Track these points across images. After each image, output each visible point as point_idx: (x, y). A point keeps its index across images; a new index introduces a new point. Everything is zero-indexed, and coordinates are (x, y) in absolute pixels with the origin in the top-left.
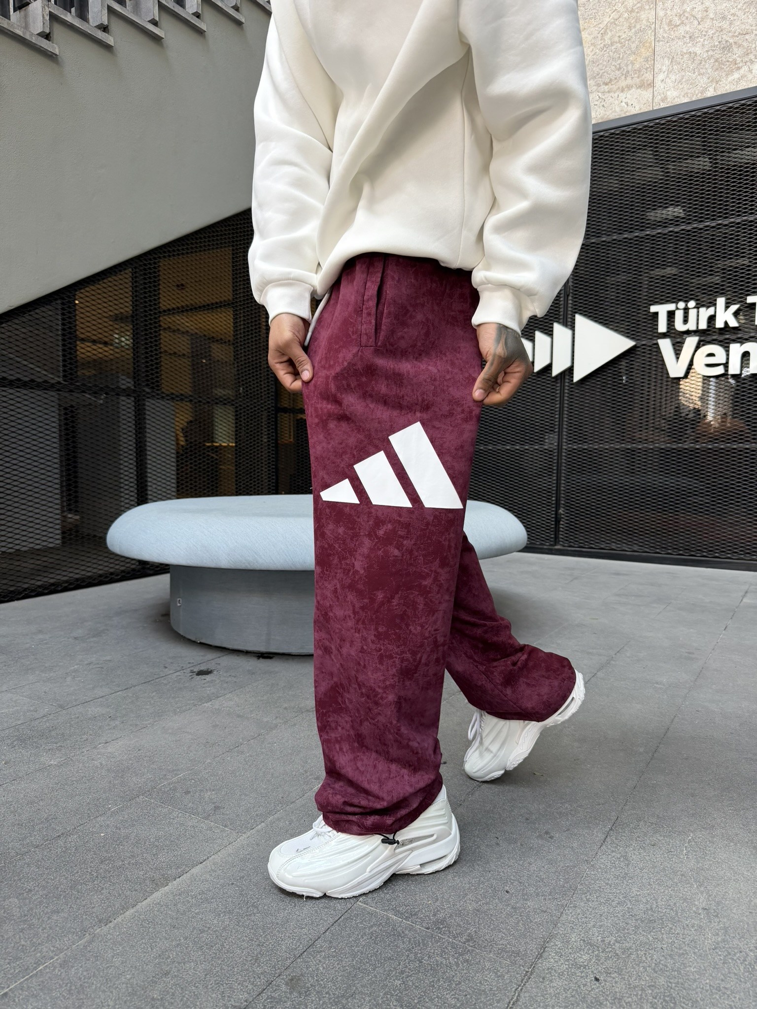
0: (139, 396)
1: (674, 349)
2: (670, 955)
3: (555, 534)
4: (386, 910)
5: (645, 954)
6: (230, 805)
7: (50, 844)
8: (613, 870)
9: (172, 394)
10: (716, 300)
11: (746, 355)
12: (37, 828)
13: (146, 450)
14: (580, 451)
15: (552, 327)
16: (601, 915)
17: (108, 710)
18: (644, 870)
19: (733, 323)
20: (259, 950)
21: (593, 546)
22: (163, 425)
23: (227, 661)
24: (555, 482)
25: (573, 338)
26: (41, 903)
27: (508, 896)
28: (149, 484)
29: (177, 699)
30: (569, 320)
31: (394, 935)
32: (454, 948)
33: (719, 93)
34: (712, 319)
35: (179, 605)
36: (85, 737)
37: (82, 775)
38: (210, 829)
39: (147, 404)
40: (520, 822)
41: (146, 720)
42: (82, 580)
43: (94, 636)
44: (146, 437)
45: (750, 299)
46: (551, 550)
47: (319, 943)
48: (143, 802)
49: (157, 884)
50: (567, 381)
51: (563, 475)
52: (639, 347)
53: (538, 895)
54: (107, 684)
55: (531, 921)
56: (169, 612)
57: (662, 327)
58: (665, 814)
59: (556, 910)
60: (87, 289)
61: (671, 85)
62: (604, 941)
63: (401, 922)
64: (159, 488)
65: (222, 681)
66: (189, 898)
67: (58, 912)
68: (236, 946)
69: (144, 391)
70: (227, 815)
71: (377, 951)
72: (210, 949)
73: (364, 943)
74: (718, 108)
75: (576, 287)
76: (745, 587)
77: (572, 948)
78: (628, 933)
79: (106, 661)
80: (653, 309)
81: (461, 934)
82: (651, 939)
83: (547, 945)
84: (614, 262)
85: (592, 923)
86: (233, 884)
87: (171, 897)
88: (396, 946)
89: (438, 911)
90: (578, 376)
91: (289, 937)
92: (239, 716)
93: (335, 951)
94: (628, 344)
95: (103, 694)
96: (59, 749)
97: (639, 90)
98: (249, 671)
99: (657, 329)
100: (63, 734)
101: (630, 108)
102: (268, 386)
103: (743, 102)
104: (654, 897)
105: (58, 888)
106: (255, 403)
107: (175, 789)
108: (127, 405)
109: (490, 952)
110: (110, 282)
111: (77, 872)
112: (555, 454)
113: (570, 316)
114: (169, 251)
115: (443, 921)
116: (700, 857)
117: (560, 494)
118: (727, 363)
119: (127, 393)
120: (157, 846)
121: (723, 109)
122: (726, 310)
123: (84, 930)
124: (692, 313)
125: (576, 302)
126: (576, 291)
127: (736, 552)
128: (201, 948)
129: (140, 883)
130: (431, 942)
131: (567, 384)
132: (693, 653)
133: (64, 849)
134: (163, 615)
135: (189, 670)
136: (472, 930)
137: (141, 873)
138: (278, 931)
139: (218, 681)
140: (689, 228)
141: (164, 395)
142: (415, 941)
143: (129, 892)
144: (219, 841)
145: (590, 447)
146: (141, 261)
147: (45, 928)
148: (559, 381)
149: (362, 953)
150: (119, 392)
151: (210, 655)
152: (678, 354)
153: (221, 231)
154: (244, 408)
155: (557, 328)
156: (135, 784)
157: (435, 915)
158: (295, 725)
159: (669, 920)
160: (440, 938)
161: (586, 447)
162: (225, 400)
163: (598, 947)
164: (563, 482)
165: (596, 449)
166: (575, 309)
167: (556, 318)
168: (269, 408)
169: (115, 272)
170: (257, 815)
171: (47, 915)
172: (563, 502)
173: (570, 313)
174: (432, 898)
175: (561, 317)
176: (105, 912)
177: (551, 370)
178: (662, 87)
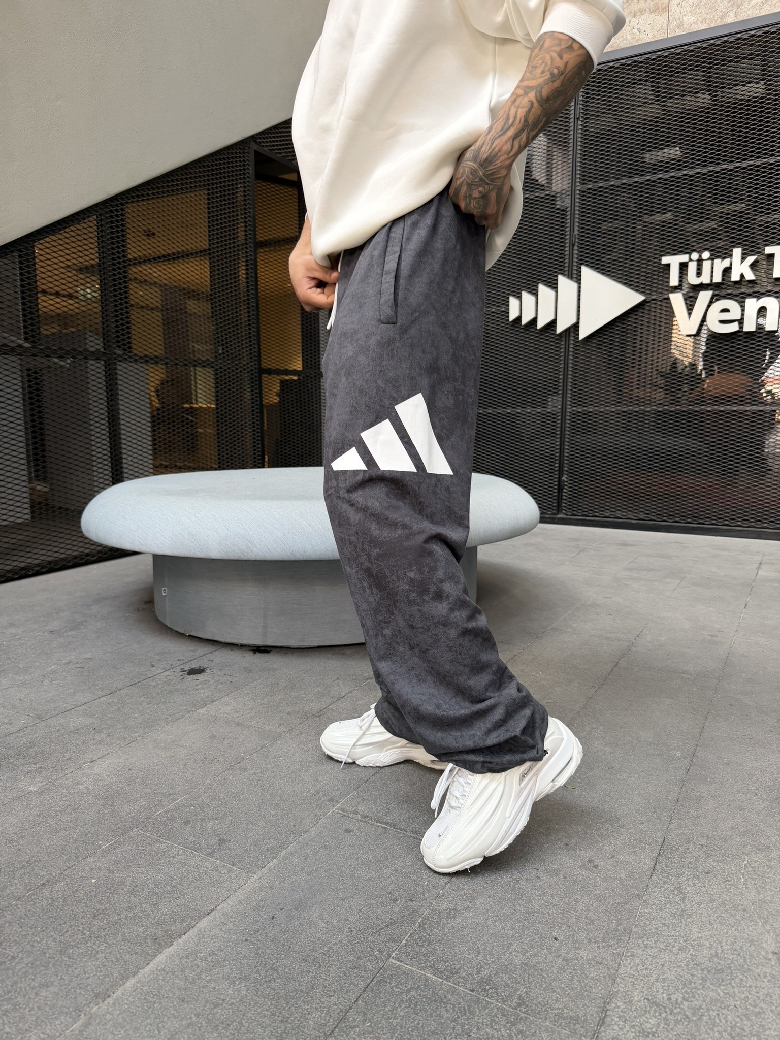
0: (109, 359)
1: (686, 303)
2: (745, 1015)
3: (558, 503)
4: (423, 969)
5: (718, 1015)
6: (235, 837)
7: (33, 895)
8: (668, 906)
9: (146, 356)
10: (732, 251)
11: (762, 311)
12: (18, 874)
13: (119, 419)
14: (585, 414)
15: (557, 280)
16: (663, 965)
17: (92, 720)
18: (702, 906)
19: (750, 276)
20: (283, 1028)
21: (597, 514)
22: (137, 391)
23: (221, 656)
24: (558, 447)
25: (579, 291)
26: (26, 973)
27: (557, 944)
28: (124, 456)
29: (168, 705)
30: (575, 272)
31: (436, 1001)
32: (504, 1015)
33: (740, 19)
34: (727, 271)
35: (164, 594)
36: (67, 755)
37: (67, 803)
38: (216, 869)
39: (119, 367)
40: (560, 848)
41: (135, 732)
42: (56, 562)
43: (71, 630)
44: (118, 404)
45: (768, 250)
46: (554, 519)
47: (352, 1015)
48: (138, 836)
49: (160, 944)
50: (572, 338)
51: (567, 440)
52: (648, 302)
53: (590, 941)
54: (90, 688)
55: (587, 977)
56: (153, 598)
57: (674, 281)
58: (715, 833)
59: (612, 961)
60: (47, 239)
61: (688, 9)
62: (669, 999)
63: (442, 984)
64: (135, 460)
65: (216, 681)
66: (198, 961)
67: (48, 986)
68: (256, 1023)
69: (115, 353)
70: (234, 850)
71: (419, 1024)
72: (225, 1028)
73: (402, 1013)
74: (739, 35)
75: (582, 236)
76: (758, 558)
77: (636, 1010)
78: (696, 988)
79: (87, 659)
80: (665, 260)
81: (510, 996)
82: (722, 994)
83: (608, 1007)
84: (623, 209)
85: (654, 976)
86: (247, 940)
87: (177, 962)
88: (439, 1015)
89: (481, 967)
90: (583, 333)
91: (316, 1009)
92: (238, 724)
93: (370, 1026)
94: (637, 298)
95: (86, 700)
96: (39, 771)
97: (653, 15)
98: (245, 668)
99: (668, 282)
100: (42, 752)
101: (642, 35)
102: (250, 346)
103: (766, 29)
104: (717, 939)
105: (45, 953)
106: (236, 364)
107: (173, 819)
108: (96, 369)
109: (546, 1019)
110: (72, 231)
111: (67, 931)
112: (559, 418)
113: (575, 268)
114: (138, 196)
115: (488, 981)
116: (760, 886)
117: (563, 460)
118: (742, 319)
119: (96, 356)
120: (157, 894)
121: (744, 37)
122: (742, 262)
123: (79, 1010)
124: (707, 265)
125: (582, 252)
126: (582, 240)
127: (746, 520)
128: (216, 1028)
129: (141, 944)
130: (478, 1009)
131: (572, 342)
132: (716, 636)
133: (50, 901)
134: (146, 603)
135: (179, 668)
136: (522, 991)
137: (141, 930)
138: (303, 1001)
139: (212, 682)
140: (705, 171)
141: (137, 358)
142: (459, 1008)
143: (128, 956)
144: (227, 884)
145: (596, 410)
146: (106, 207)
147: (32, 1009)
148: (563, 339)
149: (401, 1027)
150: (87, 355)
151: (202, 650)
152: (690, 309)
153: (195, 172)
154: (225, 370)
155: (562, 280)
156: (127, 813)
157: (478, 973)
158: (301, 734)
159: (738, 970)
160: (487, 1003)
161: (591, 410)
162: (204, 361)
163: (665, 1008)
164: (567, 447)
165: (602, 412)
166: (581, 260)
167: (561, 270)
168: (252, 370)
169: (77, 219)
170: (267, 849)
171: (35, 991)
172: (566, 469)
173: (575, 264)
174: (474, 950)
175: (566, 269)
176: (102, 984)
177: (555, 327)
178: (678, 11)
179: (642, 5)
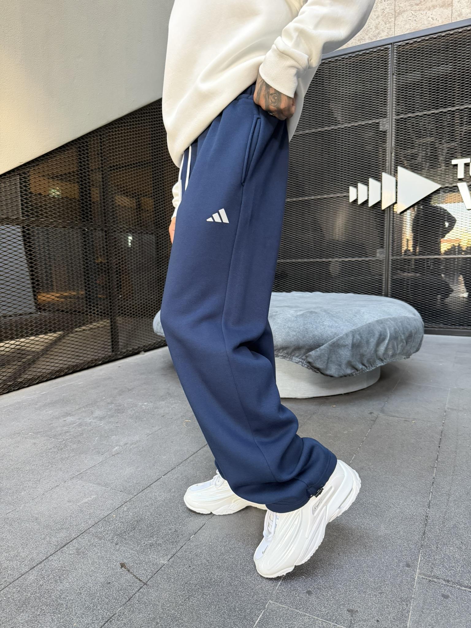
1: (469, 189)
14: (401, 261)
15: (381, 176)
24: (384, 282)
25: (397, 183)
30: (393, 171)
50: (392, 212)
51: (390, 277)
52: (443, 189)
57: (461, 174)
61: (465, 4)
80: (454, 162)
84: (425, 130)
94: (437, 186)
97: (442, 9)
99: (457, 176)
112: (384, 263)
113: (394, 168)
117: (388, 290)
125: (397, 158)
131: (392, 215)
145: (409, 258)
148: (386, 213)
161: (406, 258)
164: (390, 282)
167: (384, 169)
175: (387, 169)
178: (458, 6)
179: (434, 3)
